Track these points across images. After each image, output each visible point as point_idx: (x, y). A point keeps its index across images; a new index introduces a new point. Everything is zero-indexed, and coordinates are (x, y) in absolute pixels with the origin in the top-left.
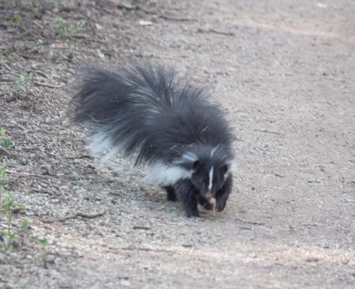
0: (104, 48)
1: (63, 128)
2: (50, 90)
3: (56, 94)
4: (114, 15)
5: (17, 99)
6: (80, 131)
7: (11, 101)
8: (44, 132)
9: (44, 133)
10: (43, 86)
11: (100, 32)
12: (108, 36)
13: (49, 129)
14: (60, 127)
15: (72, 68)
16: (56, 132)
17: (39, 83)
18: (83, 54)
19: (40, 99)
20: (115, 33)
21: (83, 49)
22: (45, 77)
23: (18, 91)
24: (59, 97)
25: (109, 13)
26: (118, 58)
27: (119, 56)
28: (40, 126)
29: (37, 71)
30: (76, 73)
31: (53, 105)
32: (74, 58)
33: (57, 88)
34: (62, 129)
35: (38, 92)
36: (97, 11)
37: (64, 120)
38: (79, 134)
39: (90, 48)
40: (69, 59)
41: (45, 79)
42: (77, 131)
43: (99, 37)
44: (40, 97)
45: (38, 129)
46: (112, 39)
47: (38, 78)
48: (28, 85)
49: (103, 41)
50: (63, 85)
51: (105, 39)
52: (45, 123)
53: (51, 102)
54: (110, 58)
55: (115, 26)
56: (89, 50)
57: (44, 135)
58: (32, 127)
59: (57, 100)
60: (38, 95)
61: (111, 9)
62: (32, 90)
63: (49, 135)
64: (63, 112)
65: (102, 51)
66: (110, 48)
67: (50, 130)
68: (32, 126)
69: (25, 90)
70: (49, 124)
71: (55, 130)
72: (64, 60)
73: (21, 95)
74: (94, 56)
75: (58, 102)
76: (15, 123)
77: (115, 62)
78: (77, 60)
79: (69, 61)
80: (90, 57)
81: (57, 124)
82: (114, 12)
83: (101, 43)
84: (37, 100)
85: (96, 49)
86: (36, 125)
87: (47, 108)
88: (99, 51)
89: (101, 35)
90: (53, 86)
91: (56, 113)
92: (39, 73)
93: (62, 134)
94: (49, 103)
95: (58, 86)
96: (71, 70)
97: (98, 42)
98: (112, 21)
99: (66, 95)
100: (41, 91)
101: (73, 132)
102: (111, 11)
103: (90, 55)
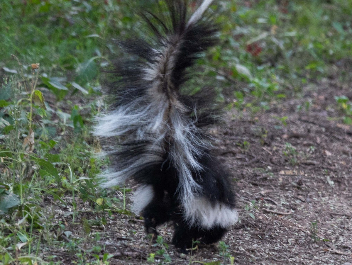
0: (334, 175)
1: (292, 255)
2: (280, 217)
3: (285, 222)
4: (344, 141)
5: (246, 226)
6: (309, 259)
7: (240, 229)
8: (273, 259)
9: (273, 261)
10: (272, 213)
11: (329, 158)
12: (337, 163)
13: (277, 256)
14: (288, 254)
15: (302, 195)
16: (285, 260)
17: (268, 210)
18: (313, 181)
19: (269, 227)
20: (344, 159)
21: (312, 175)
22: (274, 204)
23: (247, 218)
24: (289, 225)
25: (339, 140)
26: (348, 185)
27: (348, 183)
28: (268, 254)
29: (266, 198)
30: (306, 200)
31: (282, 232)
32: (304, 185)
33: (286, 215)
34: (291, 257)
35: (267, 219)
36: (326, 138)
37: (293, 248)
38: (308, 262)
39: (319, 174)
40: (298, 186)
41: (274, 206)
42: (307, 259)
43: (329, 164)
44: (269, 224)
45: (267, 256)
46: (341, 165)
47: (267, 205)
48: (257, 212)
49: (333, 167)
50: (292, 213)
51: (334, 166)
52: (274, 250)
53: (280, 229)
54: (339, 186)
55: (345, 153)
56: (319, 177)
57: (273, 263)
58: (261, 255)
59: (286, 228)
60: (267, 222)
61: (341, 135)
62: (260, 217)
63: (278, 262)
64: (292, 239)
65: (332, 178)
66: (340, 175)
67: (279, 258)
68: (261, 253)
69: (253, 217)
70: (278, 251)
71: (284, 258)
72: (294, 187)
73: (250, 222)
74: (324, 183)
75: (287, 229)
76: (244, 250)
77: (344, 190)
78: (307, 188)
79: (298, 188)
80: (319, 184)
81: (286, 251)
82: (344, 139)
83: (331, 170)
84: (266, 227)
85: (326, 176)
86: (265, 252)
87: (276, 235)
88: (328, 177)
89: (330, 162)
90: (282, 213)
91: (285, 240)
92: (268, 200)
93: (291, 262)
94: (278, 231)
95: (287, 213)
96: (300, 197)
97: (328, 169)
98: (342, 148)
99: (295, 222)
100: (270, 218)
101: (302, 259)
102: (341, 138)
103: (320, 182)
